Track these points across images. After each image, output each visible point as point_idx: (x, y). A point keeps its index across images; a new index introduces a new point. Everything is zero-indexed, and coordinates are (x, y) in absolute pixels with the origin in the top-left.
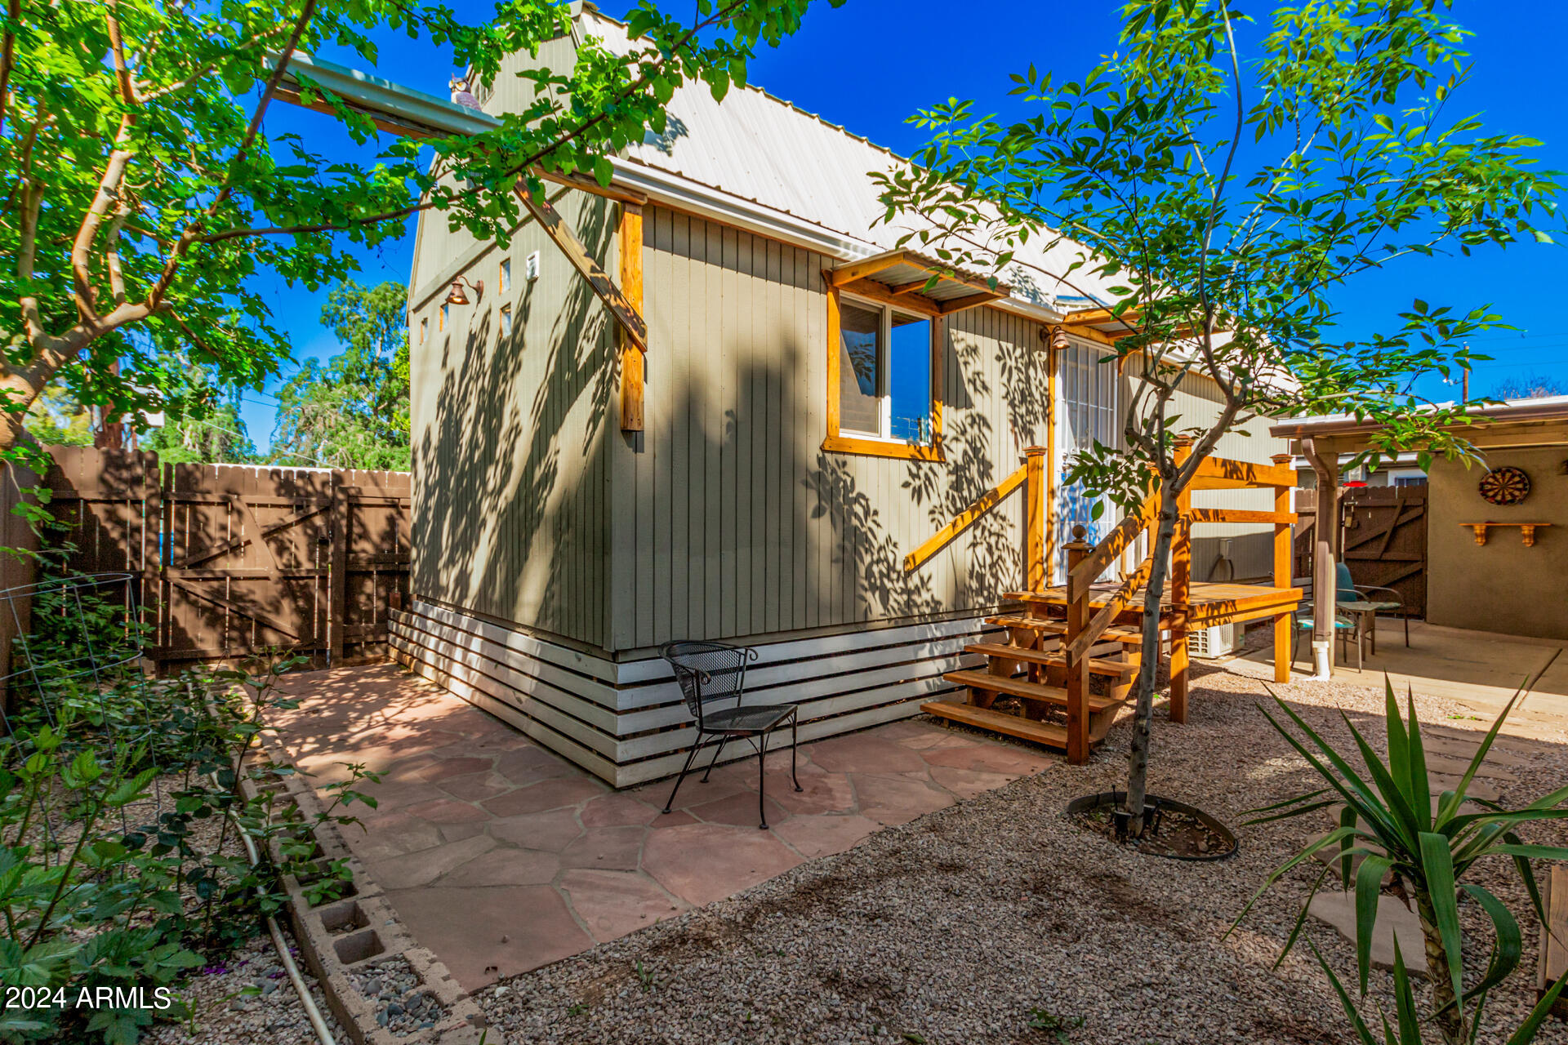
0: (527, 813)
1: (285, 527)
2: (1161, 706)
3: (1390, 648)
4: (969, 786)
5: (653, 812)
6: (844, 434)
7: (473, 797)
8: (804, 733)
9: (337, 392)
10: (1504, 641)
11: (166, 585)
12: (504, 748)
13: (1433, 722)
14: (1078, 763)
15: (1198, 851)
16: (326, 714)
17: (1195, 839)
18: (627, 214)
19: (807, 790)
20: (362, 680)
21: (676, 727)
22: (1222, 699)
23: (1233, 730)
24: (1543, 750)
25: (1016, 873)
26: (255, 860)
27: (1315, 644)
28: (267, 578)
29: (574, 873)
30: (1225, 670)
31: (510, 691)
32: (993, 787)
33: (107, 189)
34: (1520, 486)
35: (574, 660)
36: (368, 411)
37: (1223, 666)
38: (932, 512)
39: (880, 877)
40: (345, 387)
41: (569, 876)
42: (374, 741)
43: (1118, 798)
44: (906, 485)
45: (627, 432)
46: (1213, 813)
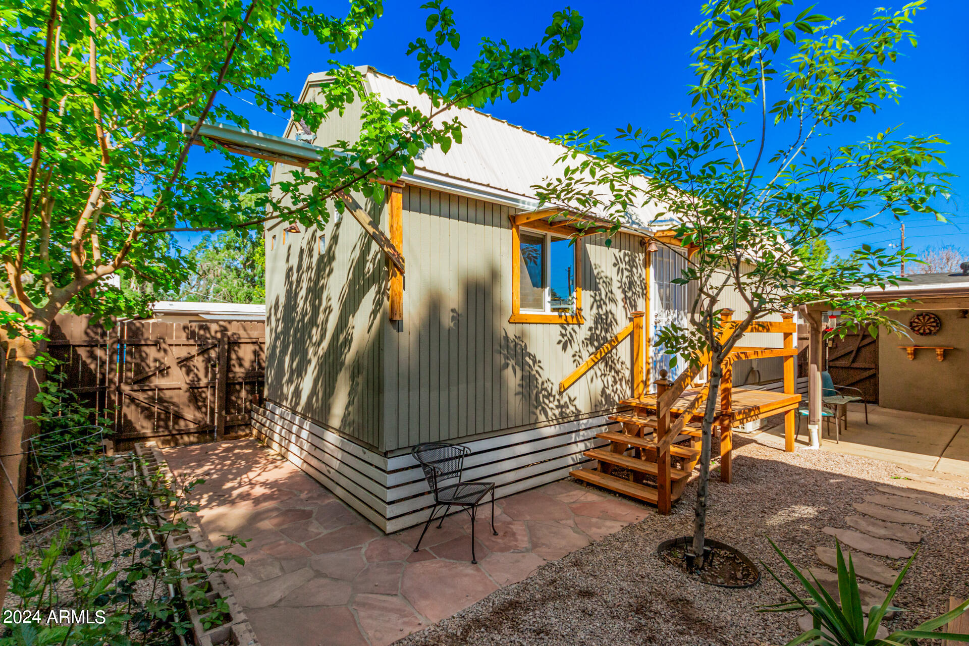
0: (333, 551)
1: (190, 358)
2: (715, 470)
3: (857, 425)
4: (598, 531)
5: (408, 550)
6: (523, 311)
7: (301, 539)
8: (499, 493)
9: (222, 255)
10: (925, 420)
11: (120, 394)
12: (319, 502)
13: (881, 481)
14: (665, 514)
15: (736, 579)
16: (215, 476)
17: (734, 570)
18: (393, 194)
19: (501, 534)
20: (236, 451)
21: (422, 494)
22: (753, 464)
23: (759, 488)
24: (949, 503)
25: (626, 599)
26: (172, 595)
27: (810, 427)
28: (180, 389)
29: (360, 597)
30: (755, 441)
31: (324, 465)
32: (613, 532)
33: (92, 204)
34: (934, 324)
35: (362, 453)
36: (240, 266)
37: (754, 438)
38: (574, 356)
39: (544, 601)
40: (226, 252)
41: (357, 599)
42: (244, 497)
43: (688, 541)
44: (559, 342)
45: (392, 321)
46: (746, 552)
